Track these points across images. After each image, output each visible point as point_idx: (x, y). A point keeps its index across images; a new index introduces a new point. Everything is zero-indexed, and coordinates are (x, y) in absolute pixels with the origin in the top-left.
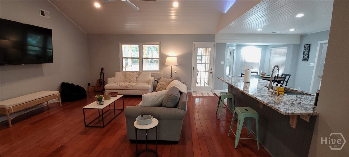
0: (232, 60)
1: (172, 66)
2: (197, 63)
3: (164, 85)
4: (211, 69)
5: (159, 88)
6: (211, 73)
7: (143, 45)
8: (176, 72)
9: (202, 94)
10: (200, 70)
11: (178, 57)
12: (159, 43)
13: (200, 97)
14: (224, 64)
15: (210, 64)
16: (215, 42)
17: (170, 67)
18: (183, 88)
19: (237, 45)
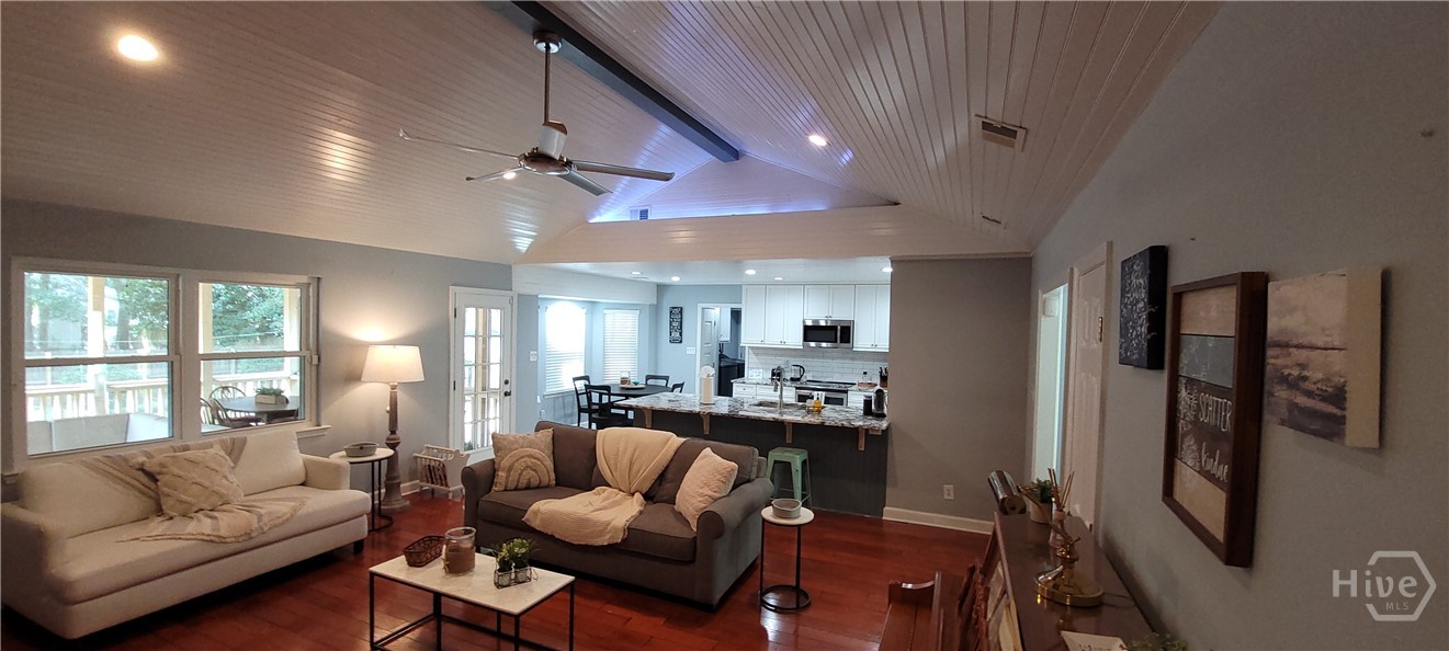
1: (395, 387)
2: (463, 366)
3: (535, 458)
4: (506, 382)
5: (521, 474)
6: (506, 394)
7: (201, 284)
10: (473, 390)
12: (304, 279)
14: (537, 362)
15: (501, 364)
16: (513, 289)
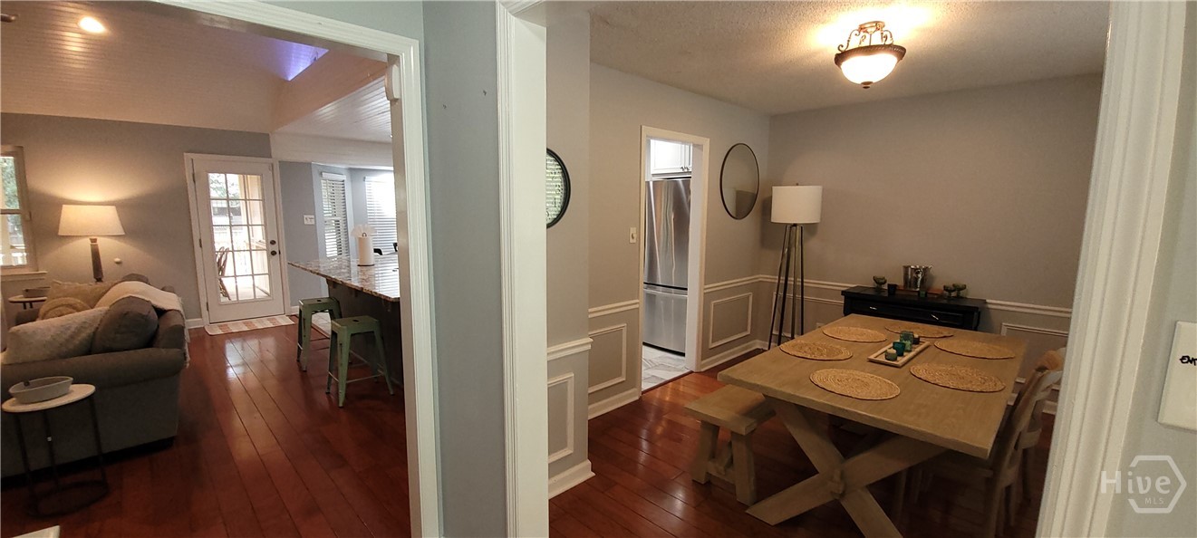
0: (339, 210)
1: (94, 241)
2: (211, 226)
4: (273, 242)
6: (274, 253)
8: (117, 260)
9: (246, 324)
10: (231, 249)
11: (121, 206)
13: (242, 335)
14: (315, 225)
15: (265, 225)
16: (273, 156)
17: (86, 243)
18: (169, 301)
19: (351, 170)
